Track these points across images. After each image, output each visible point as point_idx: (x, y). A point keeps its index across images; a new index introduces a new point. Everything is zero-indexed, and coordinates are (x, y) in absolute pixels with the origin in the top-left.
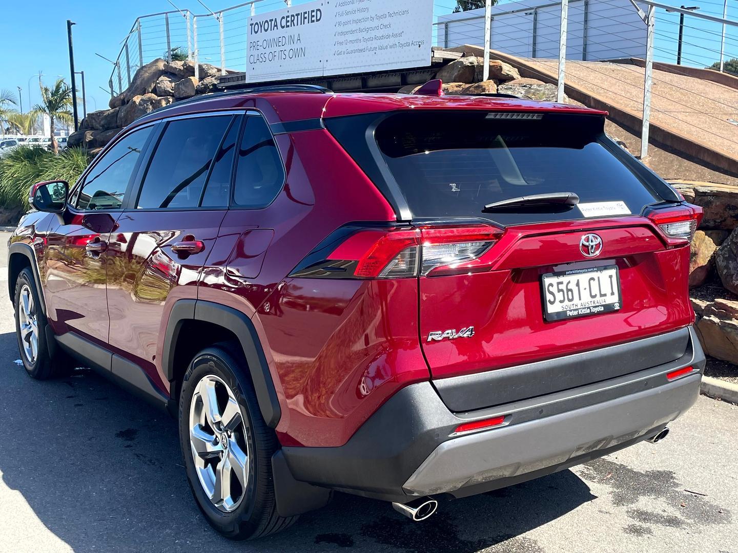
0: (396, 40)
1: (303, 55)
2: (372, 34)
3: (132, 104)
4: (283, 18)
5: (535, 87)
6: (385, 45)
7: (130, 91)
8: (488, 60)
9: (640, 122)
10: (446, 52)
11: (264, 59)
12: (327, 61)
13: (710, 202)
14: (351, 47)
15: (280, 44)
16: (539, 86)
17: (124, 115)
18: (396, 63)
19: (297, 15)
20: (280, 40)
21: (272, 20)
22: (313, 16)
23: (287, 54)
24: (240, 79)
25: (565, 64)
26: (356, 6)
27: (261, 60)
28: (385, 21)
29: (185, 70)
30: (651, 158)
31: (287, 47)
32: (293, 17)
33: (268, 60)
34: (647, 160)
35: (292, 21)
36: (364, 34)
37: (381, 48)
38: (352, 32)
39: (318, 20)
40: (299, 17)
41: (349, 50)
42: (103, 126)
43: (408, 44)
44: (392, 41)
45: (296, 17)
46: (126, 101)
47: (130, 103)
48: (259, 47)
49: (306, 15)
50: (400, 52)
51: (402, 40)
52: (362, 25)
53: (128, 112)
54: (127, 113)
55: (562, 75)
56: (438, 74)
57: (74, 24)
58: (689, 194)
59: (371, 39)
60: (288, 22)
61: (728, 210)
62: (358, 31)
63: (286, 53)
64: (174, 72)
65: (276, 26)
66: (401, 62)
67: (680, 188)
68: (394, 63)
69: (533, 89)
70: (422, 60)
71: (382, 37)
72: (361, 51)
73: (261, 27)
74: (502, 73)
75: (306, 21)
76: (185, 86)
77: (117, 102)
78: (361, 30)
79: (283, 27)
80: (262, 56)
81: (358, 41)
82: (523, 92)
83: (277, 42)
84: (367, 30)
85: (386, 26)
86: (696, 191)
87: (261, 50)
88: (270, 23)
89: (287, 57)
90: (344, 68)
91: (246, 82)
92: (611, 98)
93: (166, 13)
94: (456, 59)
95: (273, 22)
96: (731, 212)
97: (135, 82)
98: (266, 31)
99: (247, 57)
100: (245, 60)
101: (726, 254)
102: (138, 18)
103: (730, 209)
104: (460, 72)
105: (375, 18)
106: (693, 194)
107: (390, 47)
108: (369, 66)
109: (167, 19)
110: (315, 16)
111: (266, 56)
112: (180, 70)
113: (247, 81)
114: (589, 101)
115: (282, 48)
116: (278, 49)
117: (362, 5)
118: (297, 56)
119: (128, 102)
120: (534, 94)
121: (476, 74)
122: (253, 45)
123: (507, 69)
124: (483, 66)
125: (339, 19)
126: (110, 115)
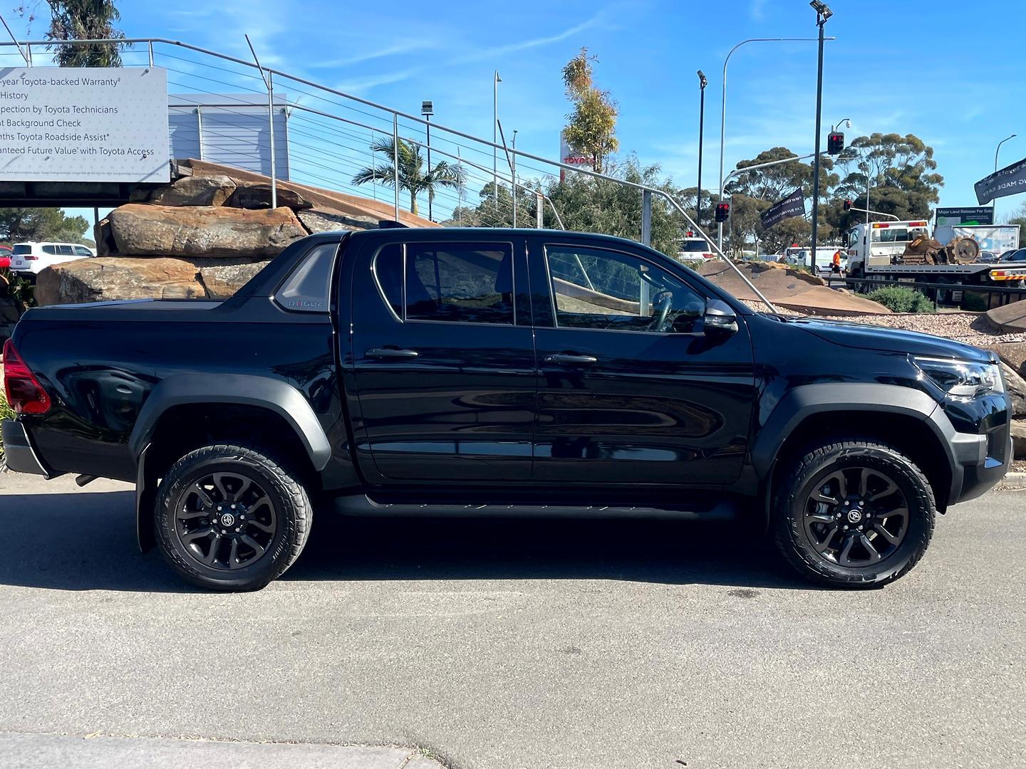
0: (96, 145)
2: (41, 131)
6: (69, 148)
28: (68, 117)
36: (22, 129)
37: (62, 152)
43: (120, 152)
50: (105, 160)
51: (106, 145)
52: (15, 117)
59: (37, 137)
62: (5, 123)
70: (151, 174)
71: (62, 138)
72: (14, 151)
78: (11, 123)
81: (6, 137)
84: (28, 124)
85: (69, 124)
105: (43, 110)
107: (83, 152)
108: (36, 173)
117: (12, 89)
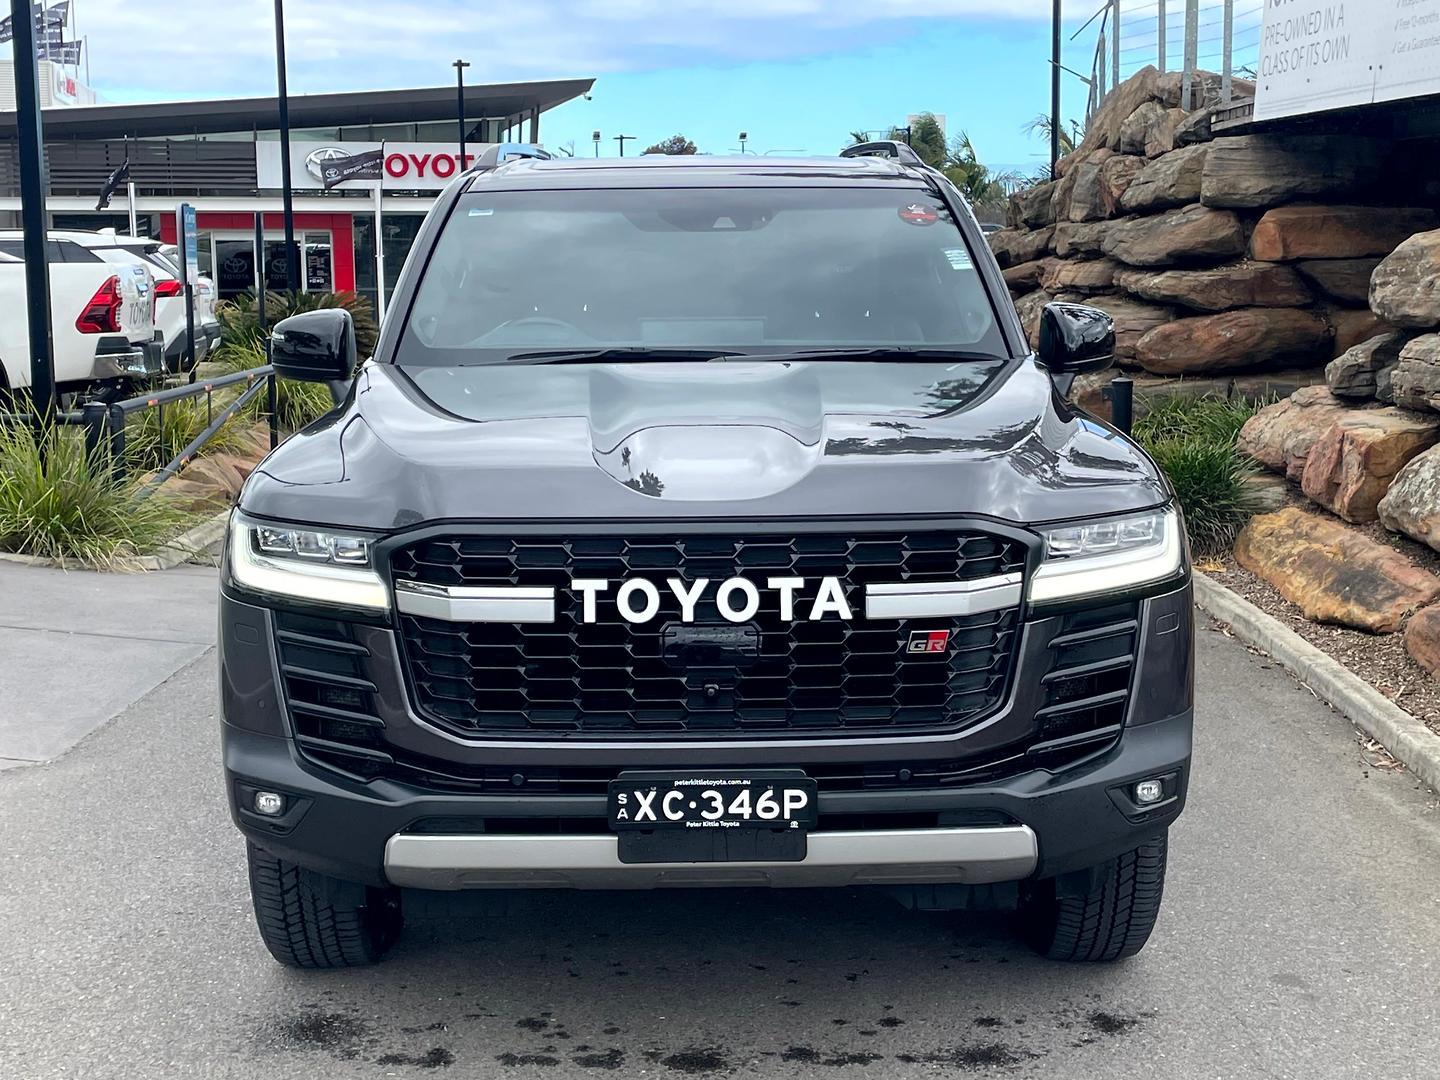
1: (1344, 55)
3: (1072, 174)
11: (1285, 66)
12: (1381, 67)
14: (1422, 35)
17: (1059, 199)
20: (1312, 20)
23: (1322, 54)
24: (1247, 111)
27: (1279, 68)
31: (1321, 37)
33: (1290, 68)
41: (1419, 39)
42: (1026, 222)
48: (1278, 39)
53: (1066, 190)
63: (1319, 49)
76: (1161, 131)
80: (1283, 58)
83: (1306, 25)
87: (1283, 45)
89: (1321, 60)
90: (1406, 83)
91: (1255, 120)
111: (1288, 57)
113: (1257, 117)
116: (1306, 40)
118: (1337, 57)
126: (1036, 197)
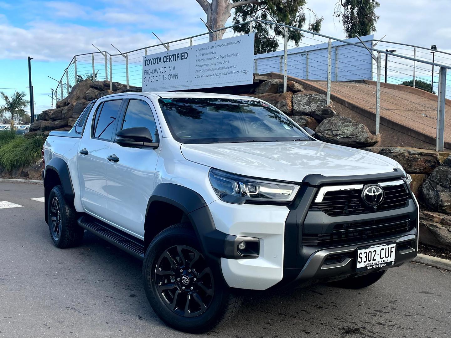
0: (232, 70)
1: (176, 78)
2: (218, 66)
4: (165, 57)
5: (313, 95)
7: (70, 98)
8: (286, 81)
9: (375, 115)
10: (261, 76)
11: (153, 80)
12: (191, 81)
13: (418, 159)
14: (205, 73)
15: (163, 71)
16: (316, 95)
17: (65, 113)
18: (233, 82)
19: (173, 55)
20: (163, 69)
21: (158, 58)
22: (183, 56)
23: (167, 77)
24: (138, 91)
25: (330, 83)
26: (208, 51)
27: (151, 80)
28: (226, 59)
29: (104, 86)
30: (381, 135)
31: (167, 73)
32: (170, 57)
33: (155, 81)
34: (379, 136)
35: (170, 59)
36: (213, 66)
37: (224, 74)
38: (207, 65)
39: (185, 58)
40: (174, 56)
41: (205, 75)
42: (52, 118)
43: (239, 72)
44: (230, 70)
45: (172, 56)
46: (67, 104)
47: (70, 105)
48: (150, 73)
49: (178, 56)
50: (235, 76)
51: (236, 70)
52: (212, 61)
54: (68, 111)
55: (329, 89)
56: (256, 88)
57: (33, 59)
58: (405, 154)
59: (217, 69)
60: (168, 59)
61: (427, 163)
62: (209, 64)
64: (97, 87)
65: (161, 61)
66: (235, 82)
67: (400, 151)
68: (231, 82)
69: (313, 97)
70: (247, 81)
71: (224, 68)
72: (211, 75)
73: (151, 62)
74: (295, 88)
75: (179, 58)
77: (61, 105)
78: (211, 64)
79: (164, 62)
80: (152, 78)
81: (210, 70)
82: (307, 98)
83: (161, 70)
84: (215, 64)
85: (226, 62)
86: (409, 153)
87: (151, 75)
88: (157, 59)
90: (201, 85)
92: (356, 102)
93: (93, 53)
94: (267, 80)
95: (159, 59)
96: (429, 164)
97: (73, 93)
98: (154, 64)
99: (143, 78)
100: (141, 80)
101: (428, 187)
102: (75, 56)
103: (428, 162)
104: (270, 87)
105: (220, 58)
106: (407, 154)
107: (229, 73)
108: (216, 84)
109: (93, 57)
110: (184, 56)
111: (154, 78)
112: (100, 86)
114: (345, 104)
115: (164, 74)
116: (161, 74)
117: (212, 50)
118: (173, 78)
119: (68, 104)
120: (313, 99)
121: (279, 88)
122: (146, 72)
123: (297, 85)
124: (283, 85)
125: (198, 58)
126: (56, 112)
